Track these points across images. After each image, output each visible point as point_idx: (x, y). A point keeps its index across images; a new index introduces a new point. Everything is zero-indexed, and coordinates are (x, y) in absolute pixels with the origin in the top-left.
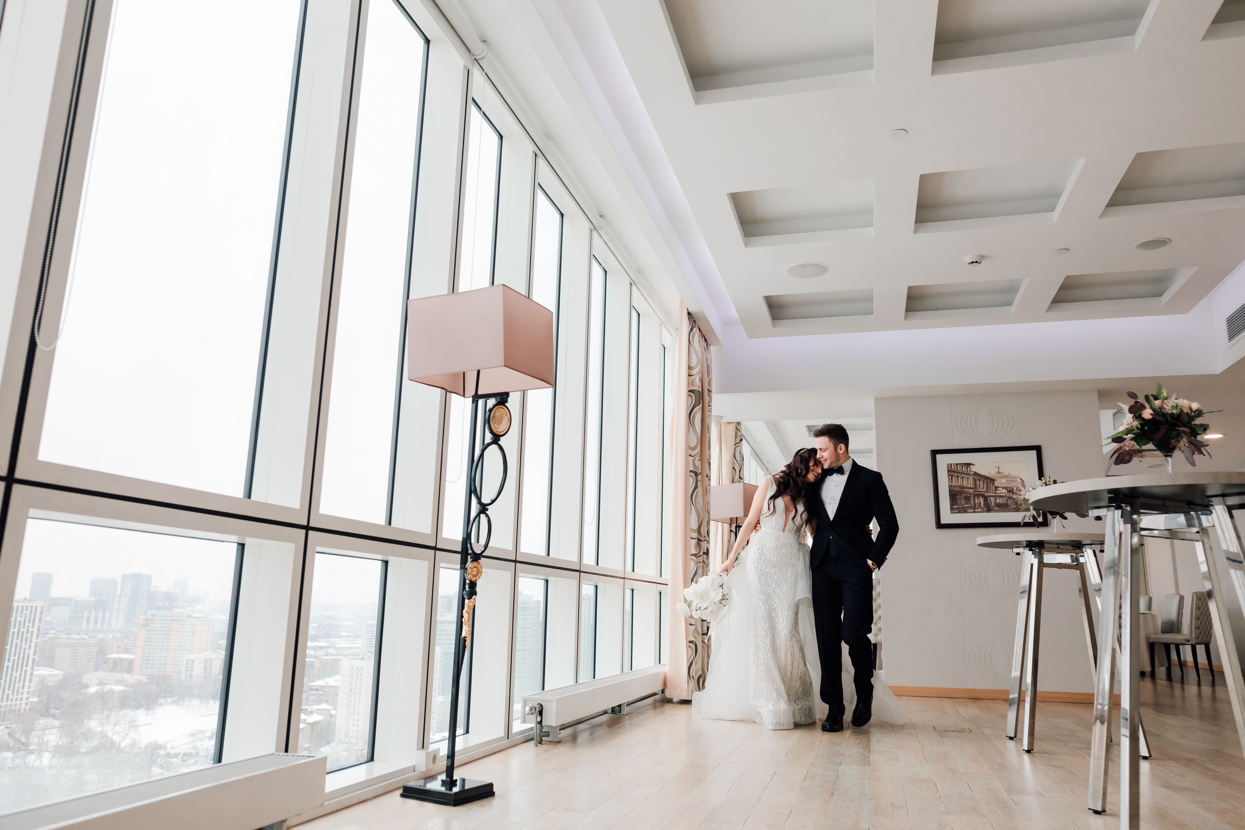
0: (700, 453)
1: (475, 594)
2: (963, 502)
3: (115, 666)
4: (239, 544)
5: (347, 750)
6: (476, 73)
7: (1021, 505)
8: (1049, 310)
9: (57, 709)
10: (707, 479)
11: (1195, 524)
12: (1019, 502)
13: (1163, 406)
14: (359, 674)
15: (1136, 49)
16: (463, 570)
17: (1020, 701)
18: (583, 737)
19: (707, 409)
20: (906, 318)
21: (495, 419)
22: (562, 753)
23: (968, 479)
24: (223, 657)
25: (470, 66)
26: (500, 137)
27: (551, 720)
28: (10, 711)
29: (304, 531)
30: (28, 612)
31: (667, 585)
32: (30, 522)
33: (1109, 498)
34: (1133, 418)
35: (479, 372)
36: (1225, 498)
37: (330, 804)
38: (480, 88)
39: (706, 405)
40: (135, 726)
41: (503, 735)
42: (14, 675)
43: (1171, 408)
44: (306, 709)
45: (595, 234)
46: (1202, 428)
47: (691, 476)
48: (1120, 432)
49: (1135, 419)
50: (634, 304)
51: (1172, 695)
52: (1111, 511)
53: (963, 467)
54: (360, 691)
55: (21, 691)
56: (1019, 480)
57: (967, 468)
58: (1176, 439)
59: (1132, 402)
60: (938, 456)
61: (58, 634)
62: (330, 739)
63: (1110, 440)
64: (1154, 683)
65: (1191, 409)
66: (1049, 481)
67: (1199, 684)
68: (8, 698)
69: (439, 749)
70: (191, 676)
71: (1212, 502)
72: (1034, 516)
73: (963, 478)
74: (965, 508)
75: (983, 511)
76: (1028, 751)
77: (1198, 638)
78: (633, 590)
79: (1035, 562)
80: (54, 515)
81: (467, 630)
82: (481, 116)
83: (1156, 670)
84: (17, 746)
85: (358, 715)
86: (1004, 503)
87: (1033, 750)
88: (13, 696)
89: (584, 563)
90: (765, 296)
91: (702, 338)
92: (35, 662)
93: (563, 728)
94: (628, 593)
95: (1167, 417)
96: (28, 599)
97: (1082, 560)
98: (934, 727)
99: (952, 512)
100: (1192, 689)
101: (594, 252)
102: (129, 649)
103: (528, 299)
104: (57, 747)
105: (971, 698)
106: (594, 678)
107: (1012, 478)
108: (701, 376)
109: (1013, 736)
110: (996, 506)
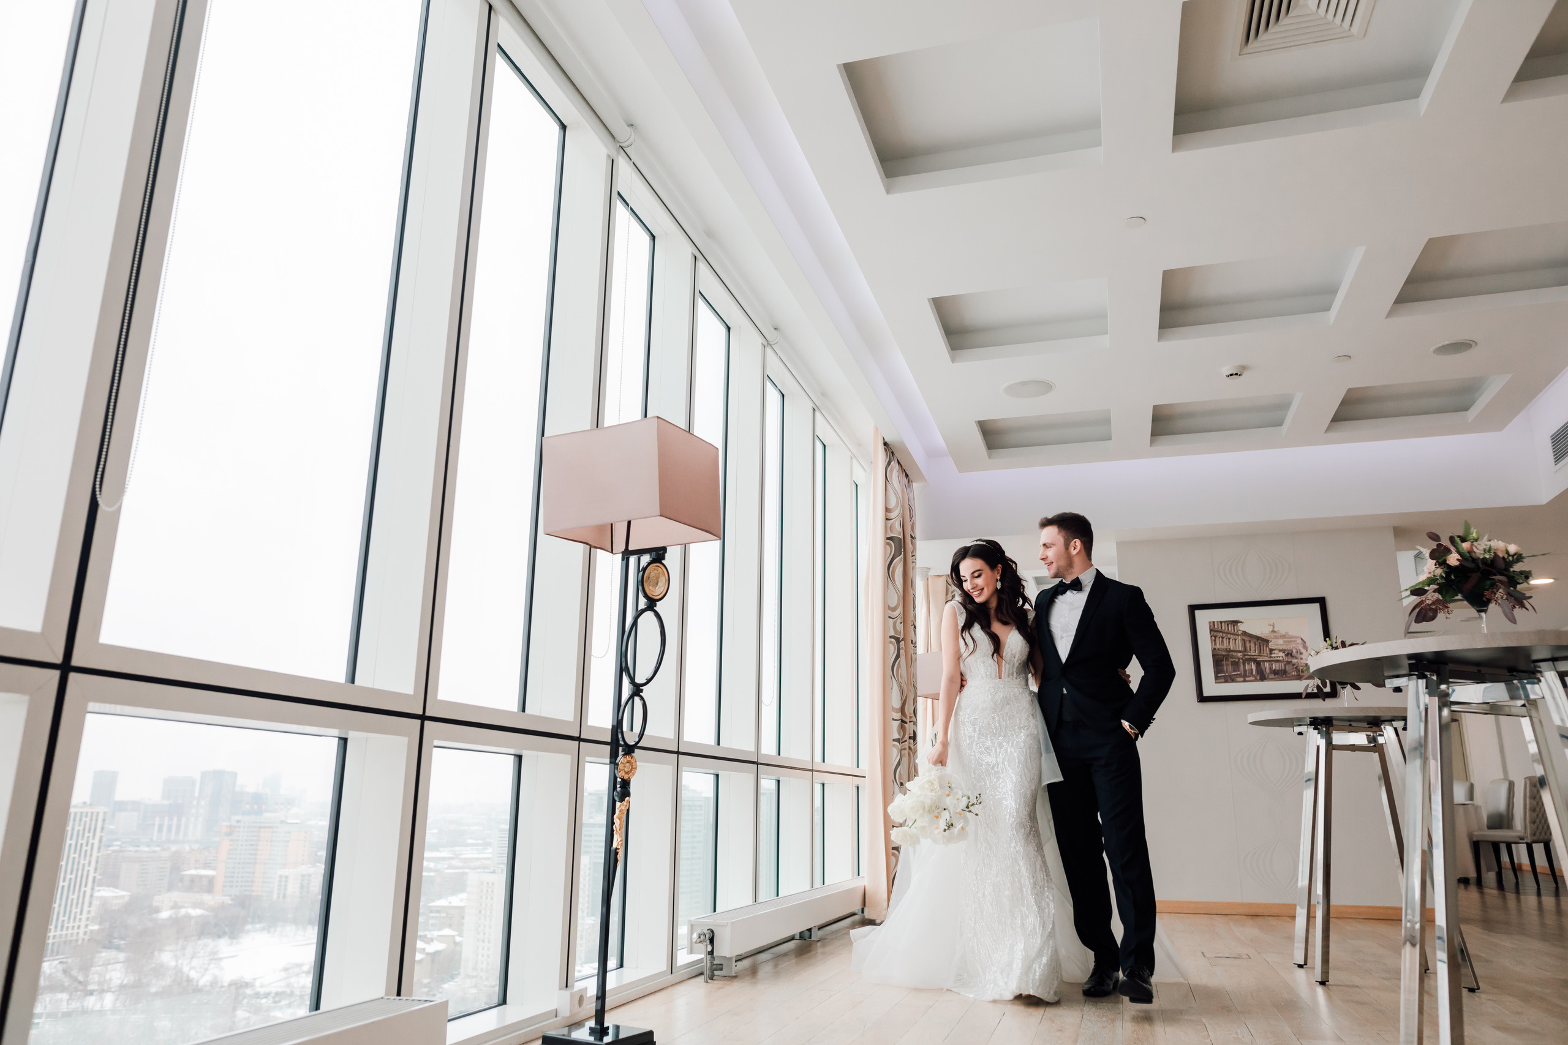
0: (902, 613)
1: (628, 795)
2: (1230, 668)
3: (194, 884)
4: (340, 738)
5: (475, 986)
6: (622, 164)
7: (1302, 672)
8: (1328, 430)
9: (122, 939)
10: (912, 645)
11: (1520, 695)
12: (1301, 668)
13: (1473, 550)
14: (490, 891)
15: (1422, 114)
16: (613, 765)
18: (765, 970)
19: (910, 559)
20: (1152, 443)
21: (650, 580)
22: (737, 993)
23: (1235, 640)
24: (322, 872)
25: (614, 155)
26: (652, 238)
27: (726, 949)
28: (65, 942)
29: (419, 722)
30: (88, 820)
31: (865, 777)
32: (89, 716)
33: (1410, 665)
34: (1435, 565)
35: (629, 523)
36: (1555, 663)
38: (627, 180)
39: (909, 555)
40: (216, 959)
41: (665, 969)
42: (71, 897)
43: (1483, 552)
44: (425, 936)
45: (769, 350)
46: (1523, 576)
47: (891, 642)
48: (1421, 582)
49: (1438, 566)
50: (818, 433)
51: (1505, 908)
52: (1412, 680)
53: (1229, 626)
54: (491, 913)
55: (78, 917)
56: (1299, 641)
57: (1234, 626)
58: (1490, 590)
59: (1434, 545)
60: (1198, 613)
61: (124, 845)
62: (454, 972)
63: (1408, 592)
64: (1482, 893)
65: (1507, 552)
66: (1336, 643)
67: (1539, 894)
68: (62, 927)
69: (587, 988)
70: (284, 897)
71: (1540, 667)
72: (1318, 687)
73: (1229, 639)
74: (1234, 677)
75: (1256, 680)
76: (1323, 983)
77: (1534, 835)
78: (823, 785)
79: (1322, 743)
80: (118, 708)
81: (619, 840)
82: (629, 214)
83: (1482, 876)
84: (74, 986)
85: (489, 942)
86: (1282, 670)
87: (1328, 981)
88: (69, 923)
89: (762, 752)
90: (978, 421)
91: (903, 473)
92: (96, 882)
93: (740, 960)
94: (818, 788)
95: (1478, 563)
96: (88, 803)
97: (1381, 740)
98: (1203, 953)
99: (1217, 681)
100: (1530, 900)
101: (768, 372)
102: (210, 863)
103: (688, 434)
104: (122, 987)
105: (1249, 915)
106: (778, 896)
107: (1290, 638)
108: (901, 520)
109: (1303, 963)
110: (1271, 673)
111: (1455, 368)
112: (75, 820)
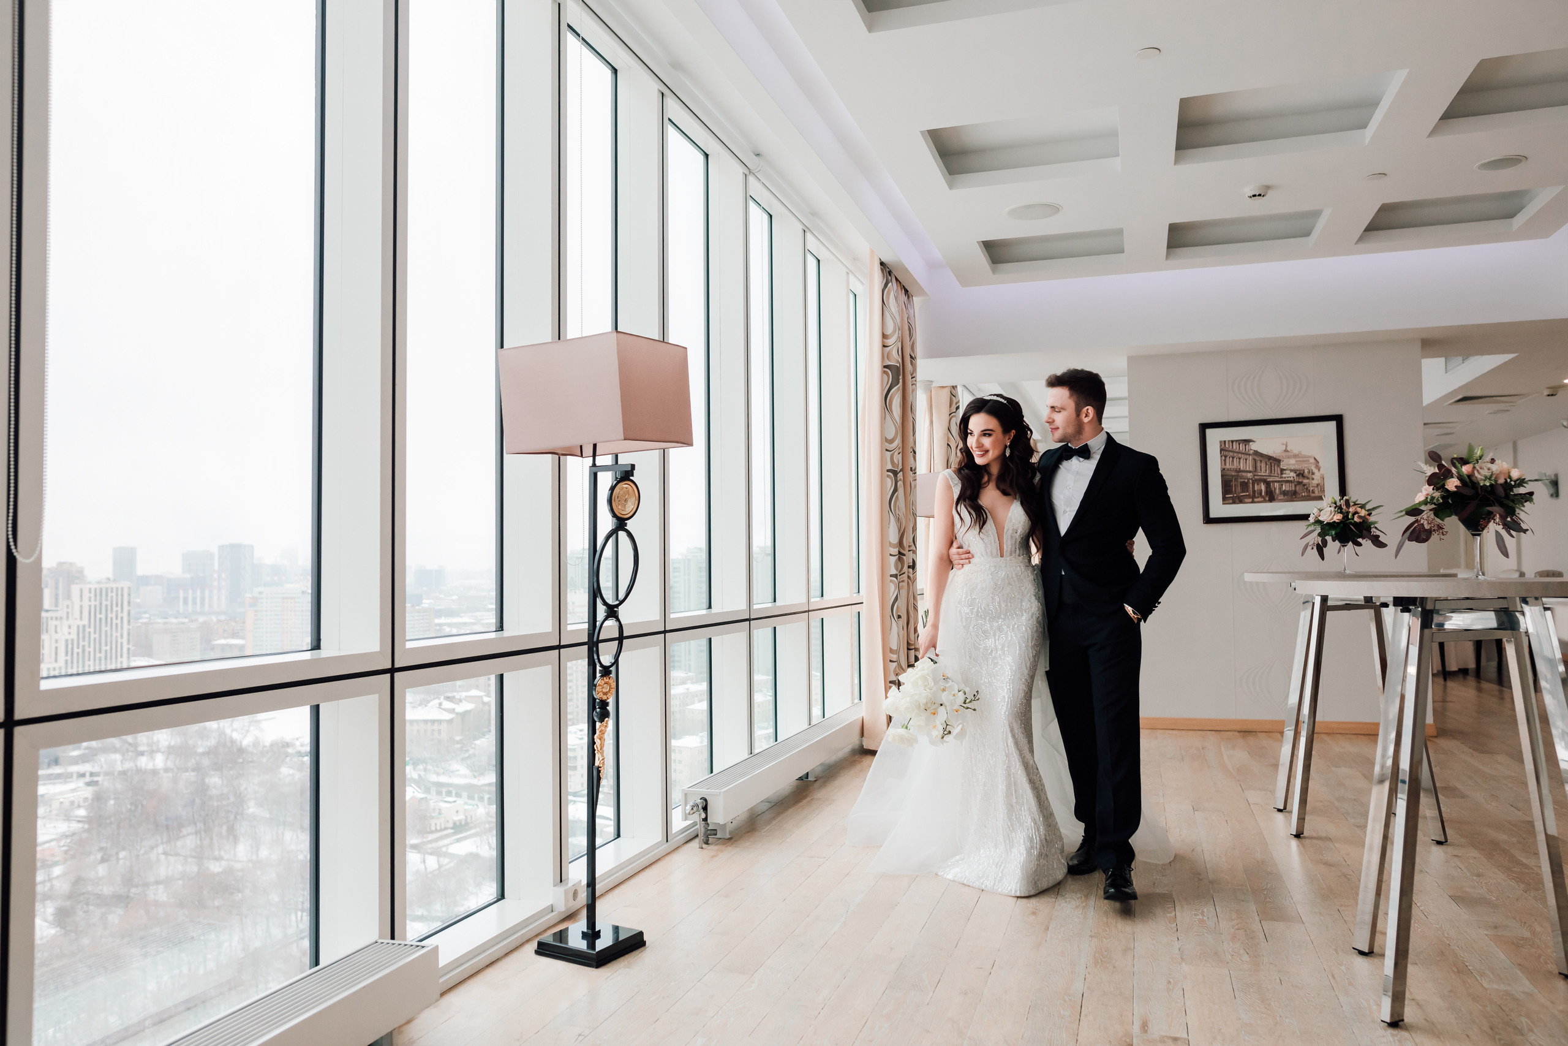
0: (900, 446)
1: (608, 716)
2: (1239, 489)
7: (1313, 492)
8: (1361, 239)
10: (912, 473)
12: (1311, 489)
13: (1475, 474)
19: (909, 382)
20: (1168, 255)
21: (619, 499)
22: (734, 860)
23: (1246, 460)
26: (614, 71)
29: (389, 675)
30: (114, 594)
31: (863, 603)
34: (1433, 489)
38: (577, 15)
39: (909, 379)
40: (255, 722)
41: (661, 838)
43: (1484, 477)
44: (454, 697)
45: (750, 177)
46: (1524, 498)
47: (888, 476)
48: (1417, 503)
50: (809, 248)
53: (1241, 445)
56: (1312, 461)
57: (1245, 446)
59: (1434, 469)
60: (1209, 432)
61: (152, 618)
63: (1404, 513)
65: (1510, 477)
73: (1240, 459)
74: (1242, 497)
75: (1265, 501)
76: (1298, 836)
78: (822, 622)
81: (600, 759)
82: (582, 46)
86: (1292, 490)
87: (1303, 833)
89: (755, 608)
90: (982, 241)
91: (902, 290)
92: (131, 652)
95: (1478, 490)
96: (112, 578)
99: (1225, 502)
101: (751, 192)
102: (238, 633)
105: (1240, 732)
106: (776, 739)
107: (1303, 457)
108: (900, 344)
109: (1282, 808)
110: (1280, 494)
111: (1505, 181)
112: (101, 595)
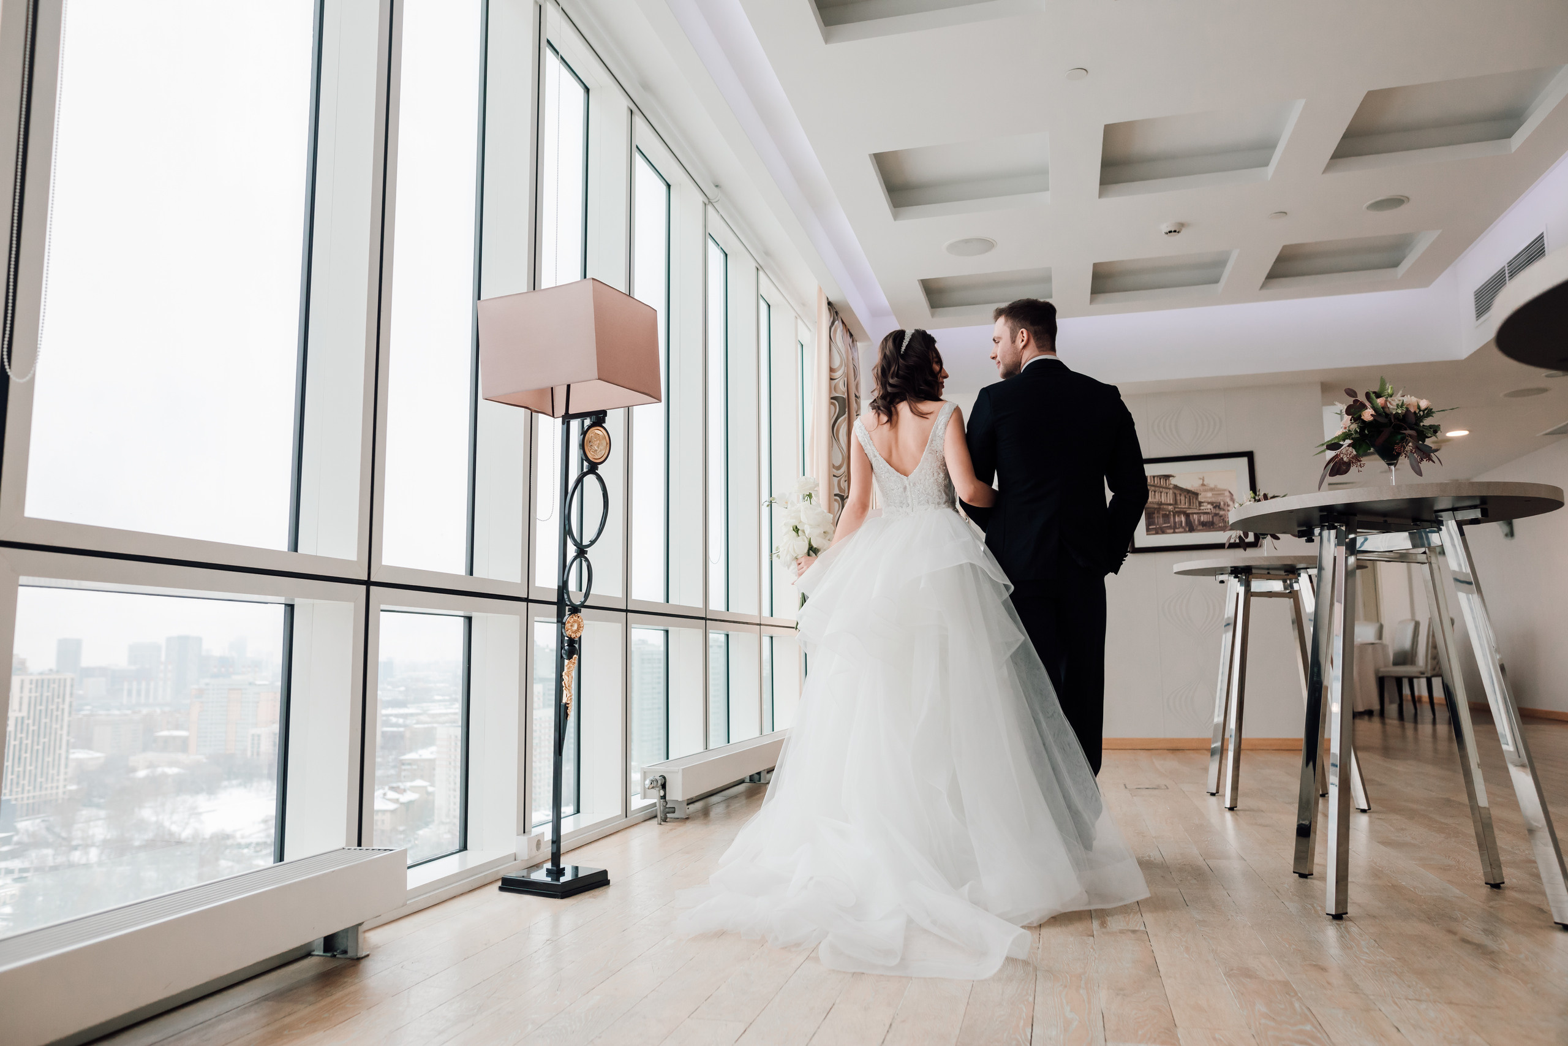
1: (578, 653)
2: (1161, 520)
3: (166, 744)
4: (286, 605)
6: (551, 10)
7: (1227, 523)
8: (1263, 286)
9: (101, 797)
11: (1422, 543)
12: (1226, 520)
13: (1387, 405)
16: (560, 624)
17: (1223, 751)
18: (717, 811)
20: (1092, 301)
21: (590, 444)
22: (692, 832)
23: (1167, 493)
25: (542, 2)
26: (586, 90)
27: (677, 793)
28: (45, 802)
29: (372, 579)
30: (56, 686)
32: (20, 590)
33: (1322, 516)
34: (1351, 420)
35: (569, 386)
36: (1455, 512)
37: (413, 903)
38: (557, 27)
39: (854, 413)
40: (196, 814)
41: (620, 813)
42: (46, 759)
43: (1396, 408)
44: (398, 787)
45: (710, 208)
46: (1432, 430)
47: (836, 500)
48: (1336, 437)
49: (1353, 421)
50: (762, 292)
51: (1404, 737)
52: (1324, 530)
53: (1162, 480)
55: (56, 778)
56: (1227, 494)
57: (1166, 480)
58: (1400, 444)
59: (1351, 401)
61: (94, 710)
62: (429, 820)
63: (1325, 447)
64: (1383, 723)
65: (1419, 407)
66: (1259, 495)
67: (1434, 723)
68: (41, 787)
69: (544, 833)
70: (258, 754)
71: (1442, 517)
72: (1240, 537)
73: (1161, 493)
74: (1164, 528)
75: (1185, 532)
76: (1231, 809)
77: (1434, 670)
78: (772, 638)
79: (1241, 590)
80: (76, 583)
81: (570, 696)
82: (559, 62)
83: (1385, 708)
84: (58, 842)
86: (1210, 521)
87: (1236, 807)
88: (47, 784)
89: (710, 608)
90: (921, 280)
91: (847, 333)
92: (71, 745)
93: (693, 803)
94: (766, 641)
95: (1390, 418)
96: (55, 670)
97: (1296, 587)
98: (1125, 785)
99: (1149, 533)
100: (1426, 728)
101: (710, 230)
102: (182, 725)
103: (630, 298)
104: (105, 843)
105: (1170, 750)
106: (729, 742)
107: (1218, 491)
108: (846, 379)
109: (1215, 792)
110: (1199, 525)
111: (1387, 225)
112: (42, 687)
